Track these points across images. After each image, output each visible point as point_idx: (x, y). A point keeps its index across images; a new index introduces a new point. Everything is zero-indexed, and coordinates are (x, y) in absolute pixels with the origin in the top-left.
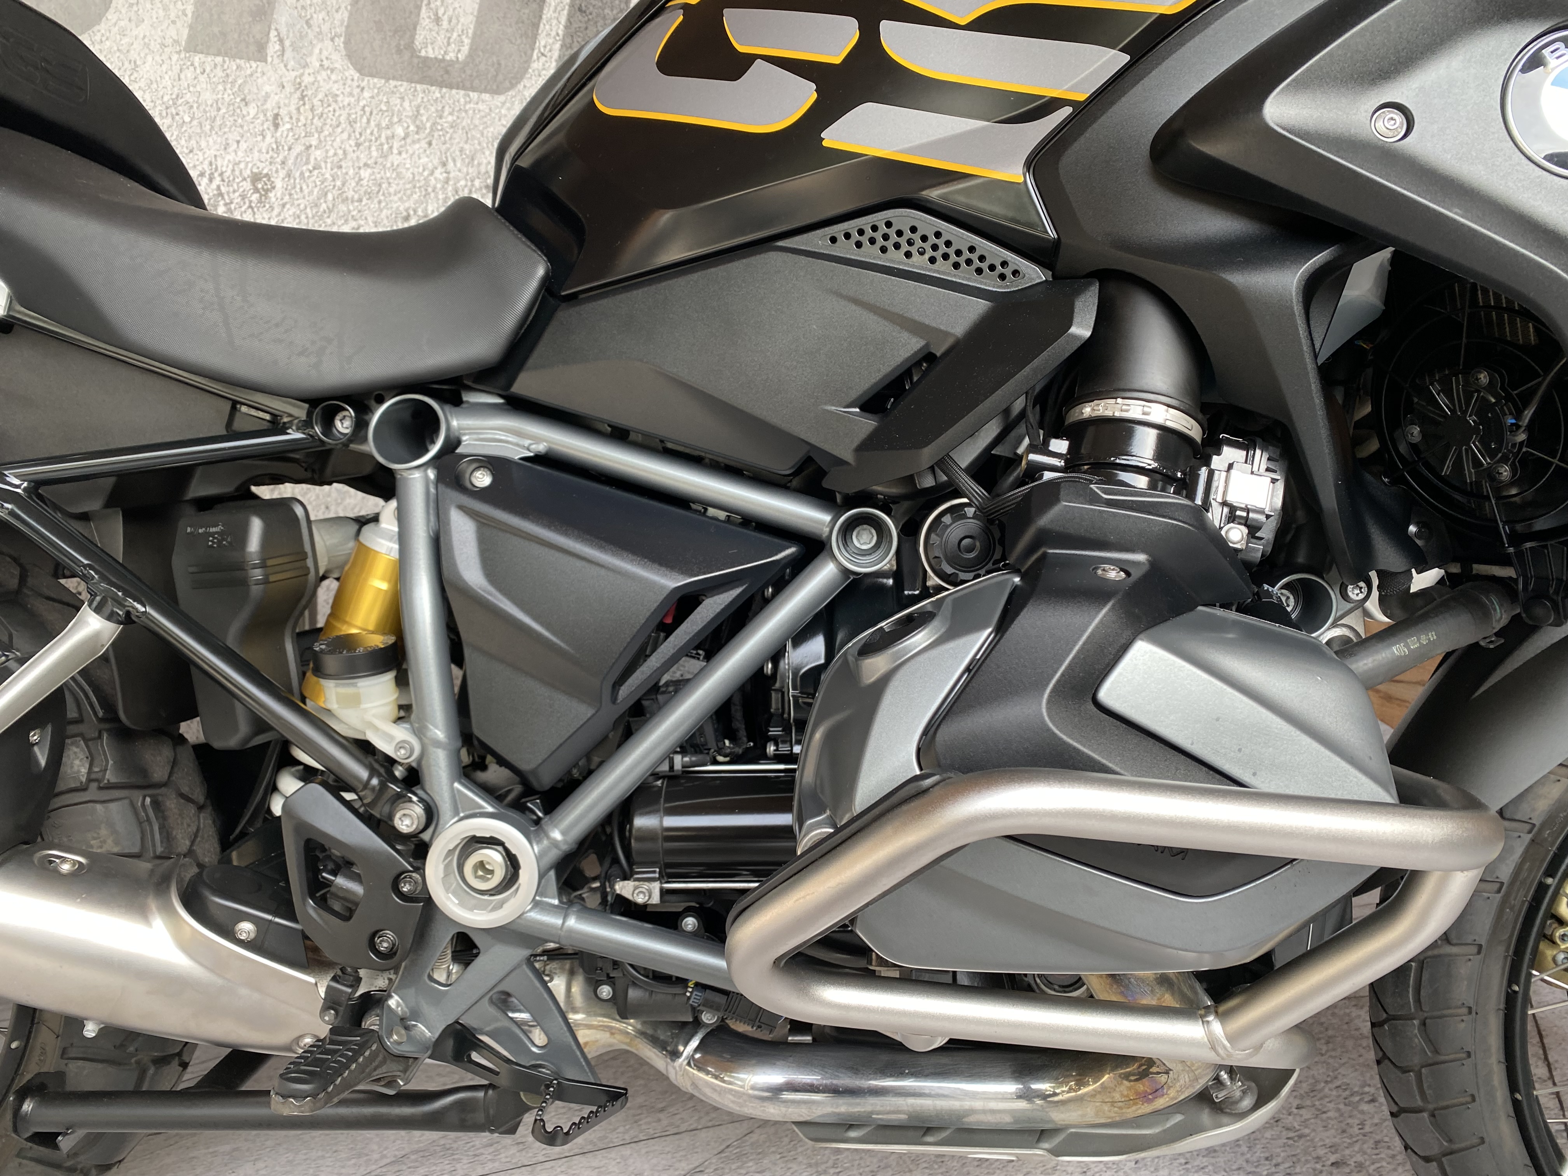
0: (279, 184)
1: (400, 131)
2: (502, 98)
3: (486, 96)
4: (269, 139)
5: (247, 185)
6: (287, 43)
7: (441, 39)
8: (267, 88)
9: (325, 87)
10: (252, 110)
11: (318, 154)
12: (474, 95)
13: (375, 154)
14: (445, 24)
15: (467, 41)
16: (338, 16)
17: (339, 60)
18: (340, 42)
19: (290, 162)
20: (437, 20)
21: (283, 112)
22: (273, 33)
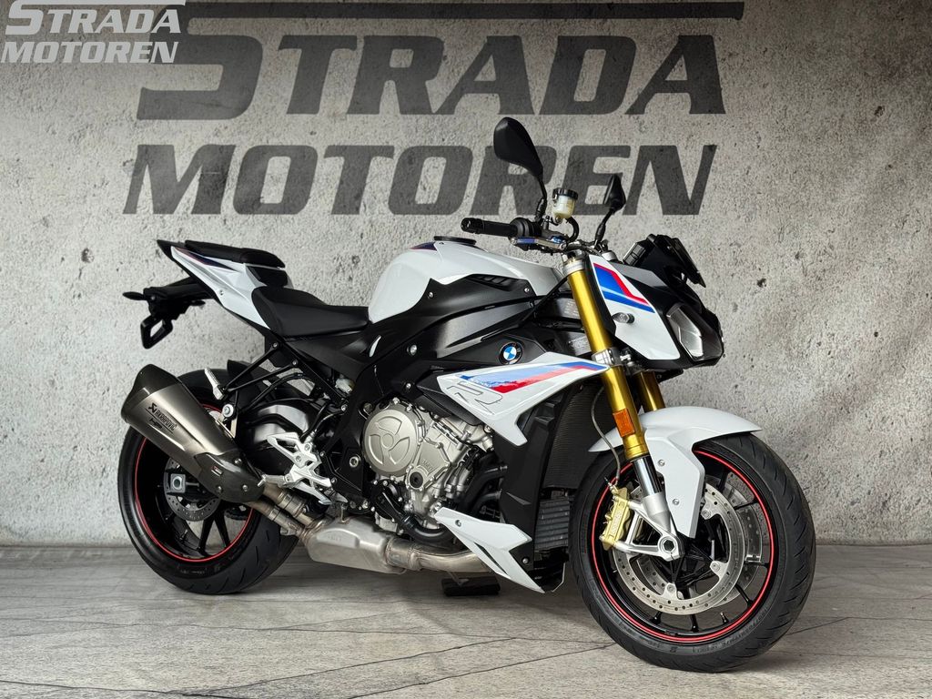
0: (362, 259)
1: (408, 234)
2: (450, 216)
3: (444, 216)
4: (359, 242)
5: (351, 261)
6: (367, 206)
7: (426, 196)
8: (359, 224)
9: (380, 221)
10: (353, 233)
11: (376, 247)
12: (439, 216)
13: (398, 244)
14: (428, 190)
15: (436, 196)
16: (386, 194)
17: (386, 209)
18: (387, 203)
19: (366, 251)
20: (425, 189)
21: (365, 232)
22: (362, 204)
